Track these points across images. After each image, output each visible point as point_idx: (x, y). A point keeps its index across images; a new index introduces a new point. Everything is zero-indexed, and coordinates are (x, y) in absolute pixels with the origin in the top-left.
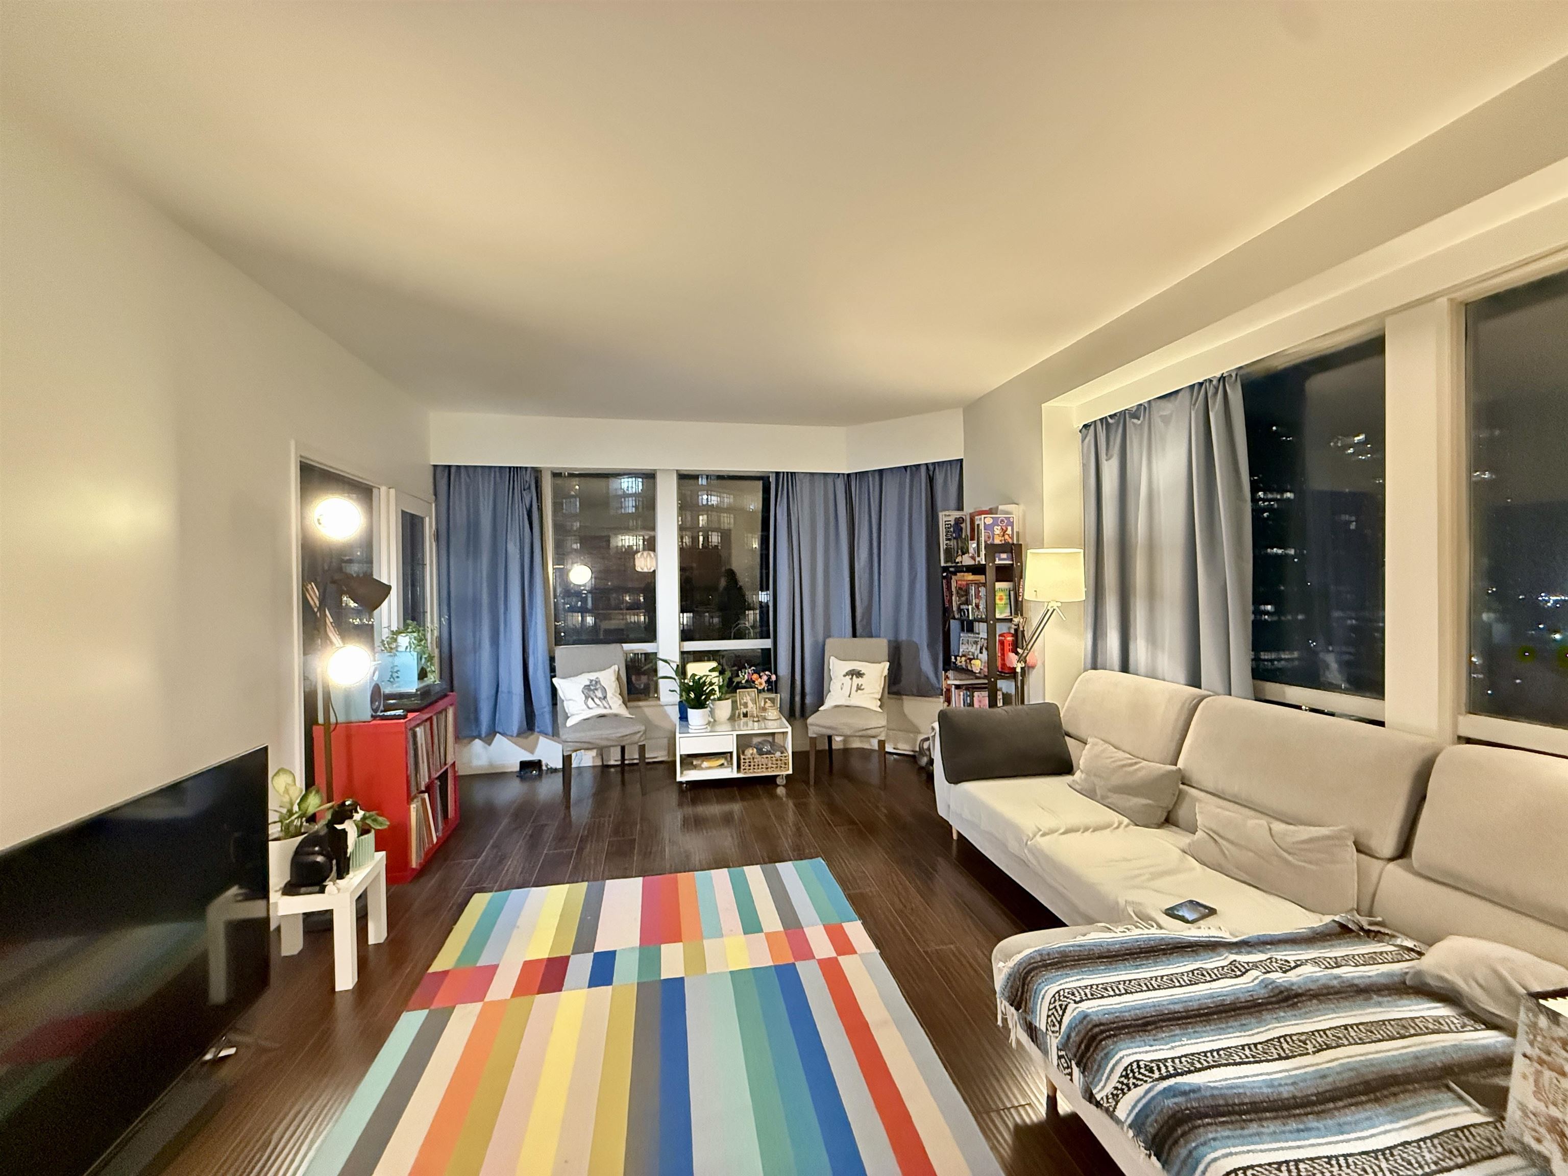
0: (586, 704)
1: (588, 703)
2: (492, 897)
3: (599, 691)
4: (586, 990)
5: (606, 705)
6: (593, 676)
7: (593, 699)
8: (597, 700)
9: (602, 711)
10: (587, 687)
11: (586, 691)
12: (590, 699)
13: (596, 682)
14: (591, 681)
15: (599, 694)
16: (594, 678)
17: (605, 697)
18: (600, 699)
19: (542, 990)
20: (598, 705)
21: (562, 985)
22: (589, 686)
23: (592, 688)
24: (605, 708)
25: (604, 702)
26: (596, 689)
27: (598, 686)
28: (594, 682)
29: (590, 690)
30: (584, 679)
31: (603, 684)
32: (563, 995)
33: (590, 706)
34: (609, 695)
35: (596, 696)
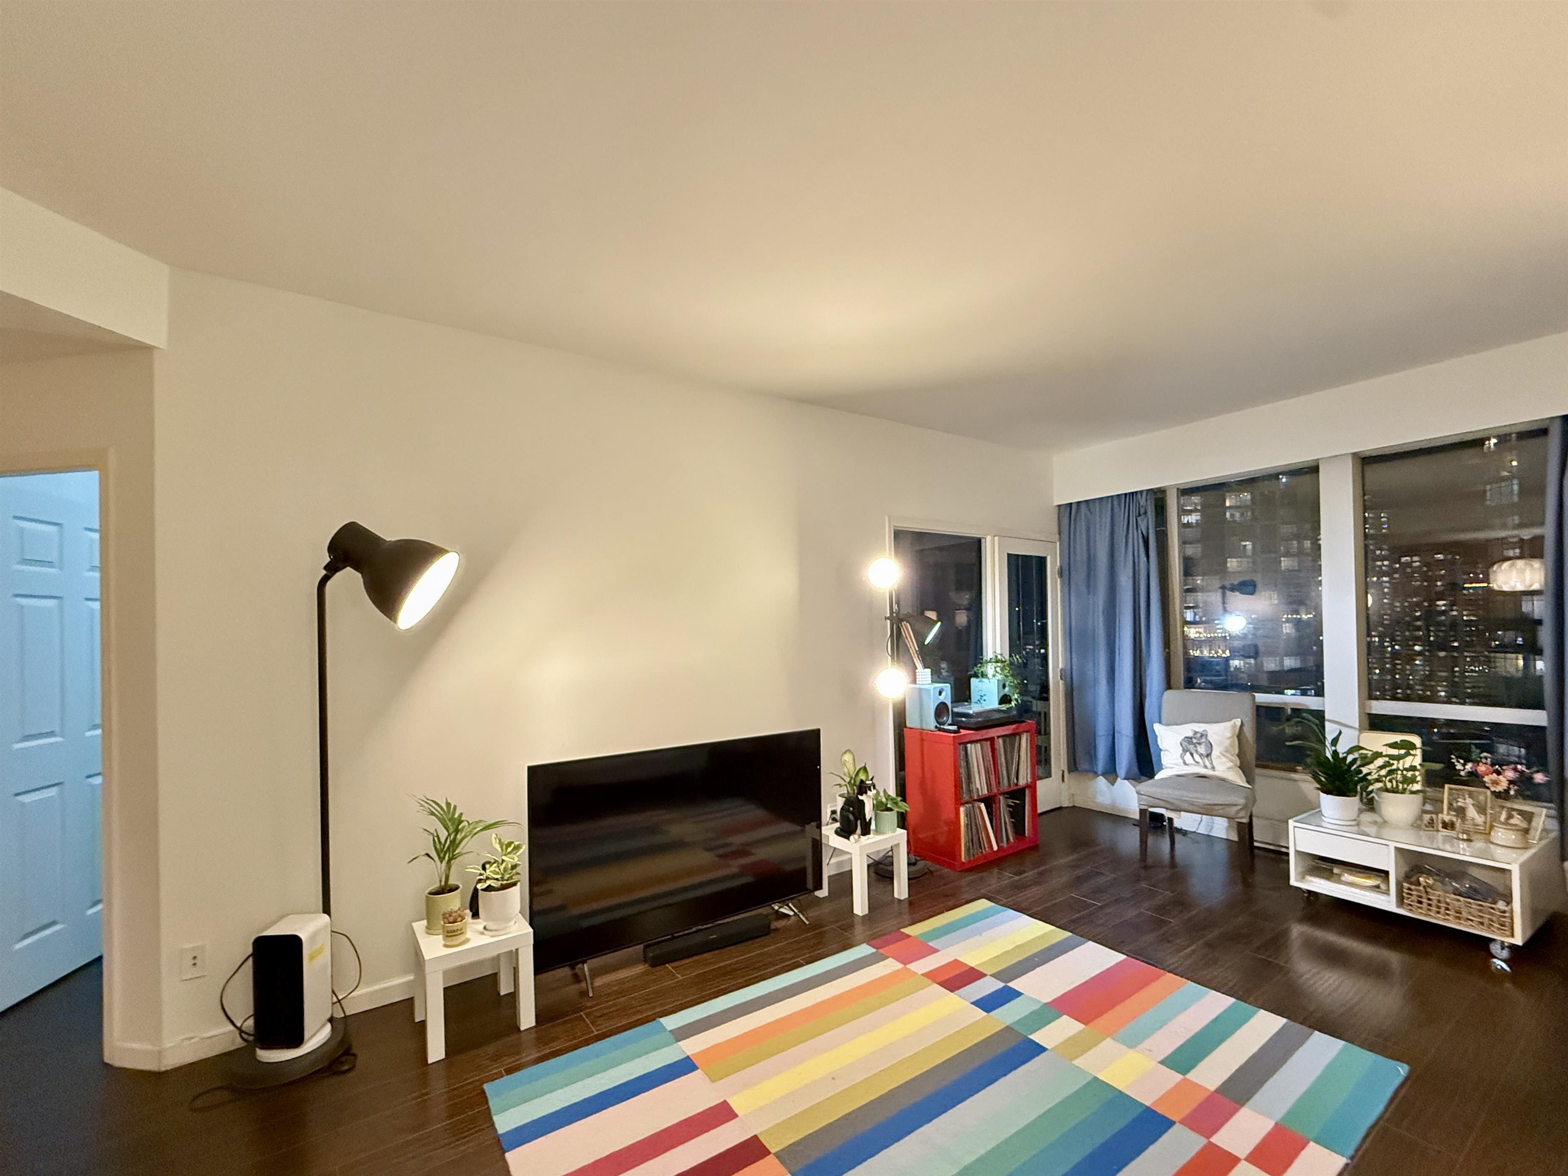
0: (1182, 757)
1: (1185, 758)
2: (992, 907)
3: (1203, 746)
4: (968, 1004)
5: (1207, 763)
6: (1200, 727)
7: (1192, 754)
8: (1196, 757)
9: (1203, 771)
10: (1188, 740)
11: (1185, 744)
12: (1188, 754)
13: (1202, 735)
14: (1196, 733)
15: (1202, 749)
16: (1200, 730)
17: (1209, 755)
18: (1201, 755)
19: (942, 984)
20: (1197, 762)
21: (959, 988)
22: (1191, 738)
23: (1194, 741)
24: (1206, 767)
25: (1206, 760)
26: (1199, 744)
27: (1204, 740)
28: (1199, 735)
29: (1190, 744)
30: (1188, 730)
31: (1210, 738)
32: (952, 994)
33: (1187, 762)
34: (1215, 753)
35: (1197, 751)
